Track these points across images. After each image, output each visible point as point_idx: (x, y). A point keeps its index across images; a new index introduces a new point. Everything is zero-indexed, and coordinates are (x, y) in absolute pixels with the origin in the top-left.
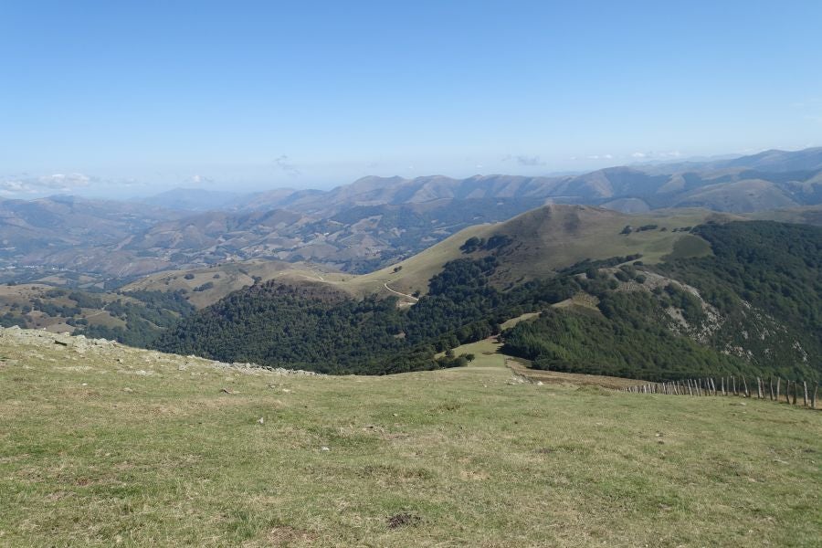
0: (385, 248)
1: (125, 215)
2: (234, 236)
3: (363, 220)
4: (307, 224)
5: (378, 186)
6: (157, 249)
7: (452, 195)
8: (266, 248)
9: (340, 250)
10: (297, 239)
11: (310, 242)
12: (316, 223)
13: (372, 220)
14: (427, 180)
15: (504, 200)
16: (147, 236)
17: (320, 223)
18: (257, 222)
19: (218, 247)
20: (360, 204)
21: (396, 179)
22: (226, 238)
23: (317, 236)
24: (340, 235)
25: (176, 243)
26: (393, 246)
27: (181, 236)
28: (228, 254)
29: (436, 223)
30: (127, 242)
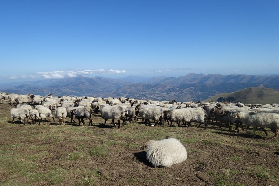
0: (195, 98)
1: (115, 83)
2: (145, 91)
3: (187, 88)
4: (169, 89)
5: (194, 77)
6: (122, 94)
7: (222, 81)
8: (155, 95)
9: (179, 98)
10: (165, 93)
11: (169, 95)
12: (171, 89)
13: (191, 88)
14: (212, 75)
15: (242, 84)
16: (120, 90)
17: (173, 88)
18: (153, 87)
19: (140, 94)
20: (187, 83)
21: (201, 75)
22: (143, 91)
23: (171, 93)
24: (179, 93)
25: (128, 92)
26: (198, 98)
27: (129, 90)
28: (143, 97)
29: (214, 91)
30: (114, 91)
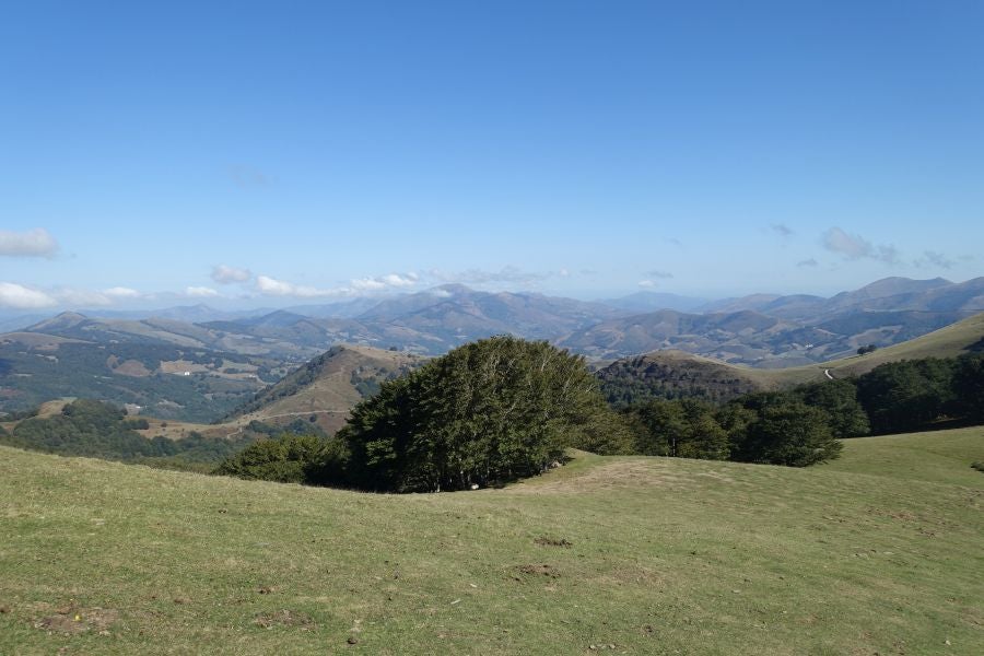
1: (577, 314)
2: (682, 339)
3: (871, 331)
4: (782, 332)
5: (907, 290)
10: (764, 349)
11: (783, 355)
12: (794, 331)
13: (884, 331)
16: (587, 334)
17: (800, 331)
18: (715, 326)
20: (866, 310)
21: (938, 282)
22: (673, 340)
23: (795, 348)
25: (613, 344)
27: (623, 335)
